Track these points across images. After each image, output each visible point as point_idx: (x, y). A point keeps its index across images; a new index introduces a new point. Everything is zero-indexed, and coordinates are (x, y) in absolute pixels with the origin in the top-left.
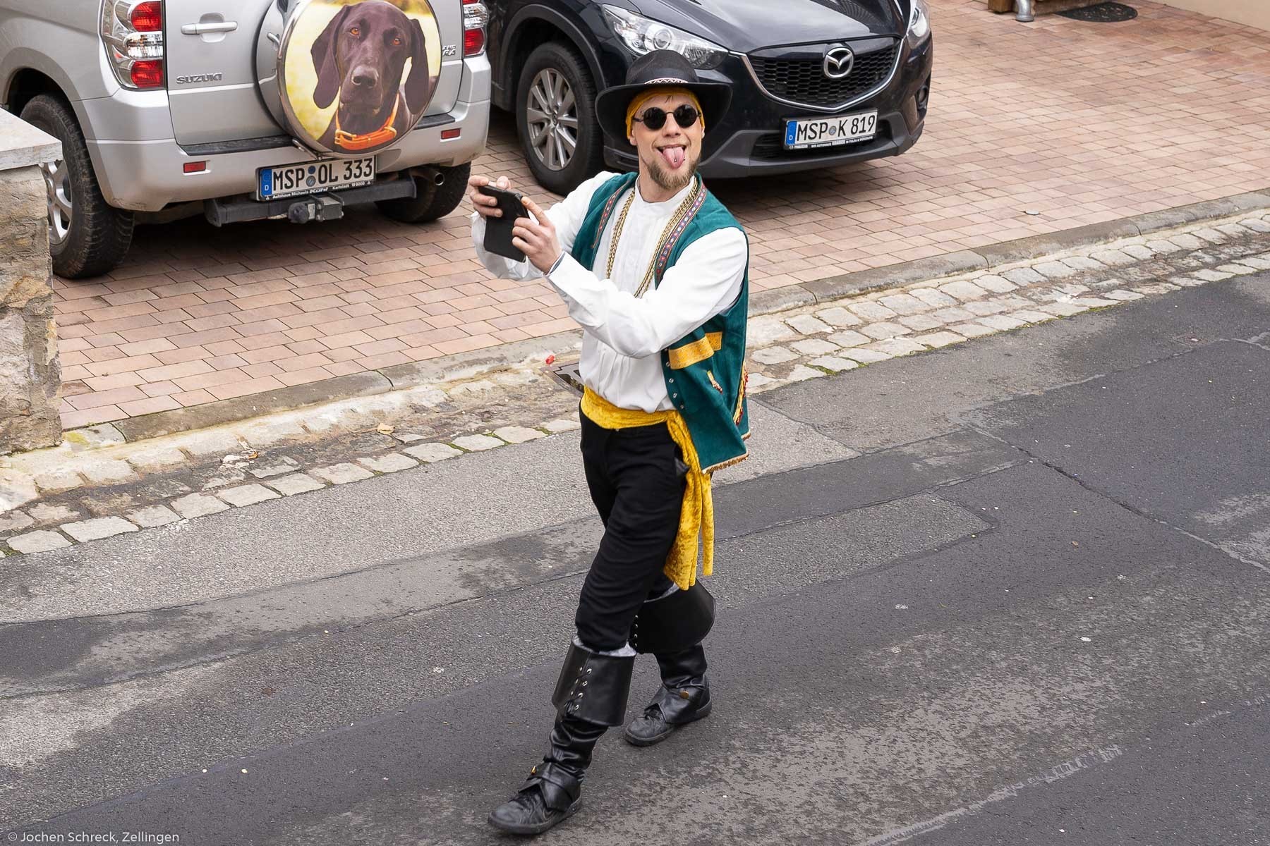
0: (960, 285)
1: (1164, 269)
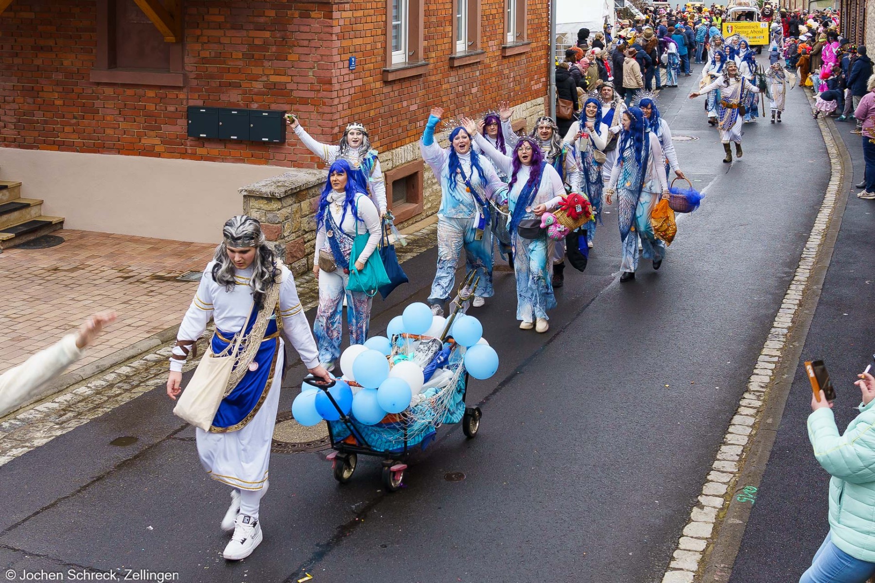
1: (101, 399)
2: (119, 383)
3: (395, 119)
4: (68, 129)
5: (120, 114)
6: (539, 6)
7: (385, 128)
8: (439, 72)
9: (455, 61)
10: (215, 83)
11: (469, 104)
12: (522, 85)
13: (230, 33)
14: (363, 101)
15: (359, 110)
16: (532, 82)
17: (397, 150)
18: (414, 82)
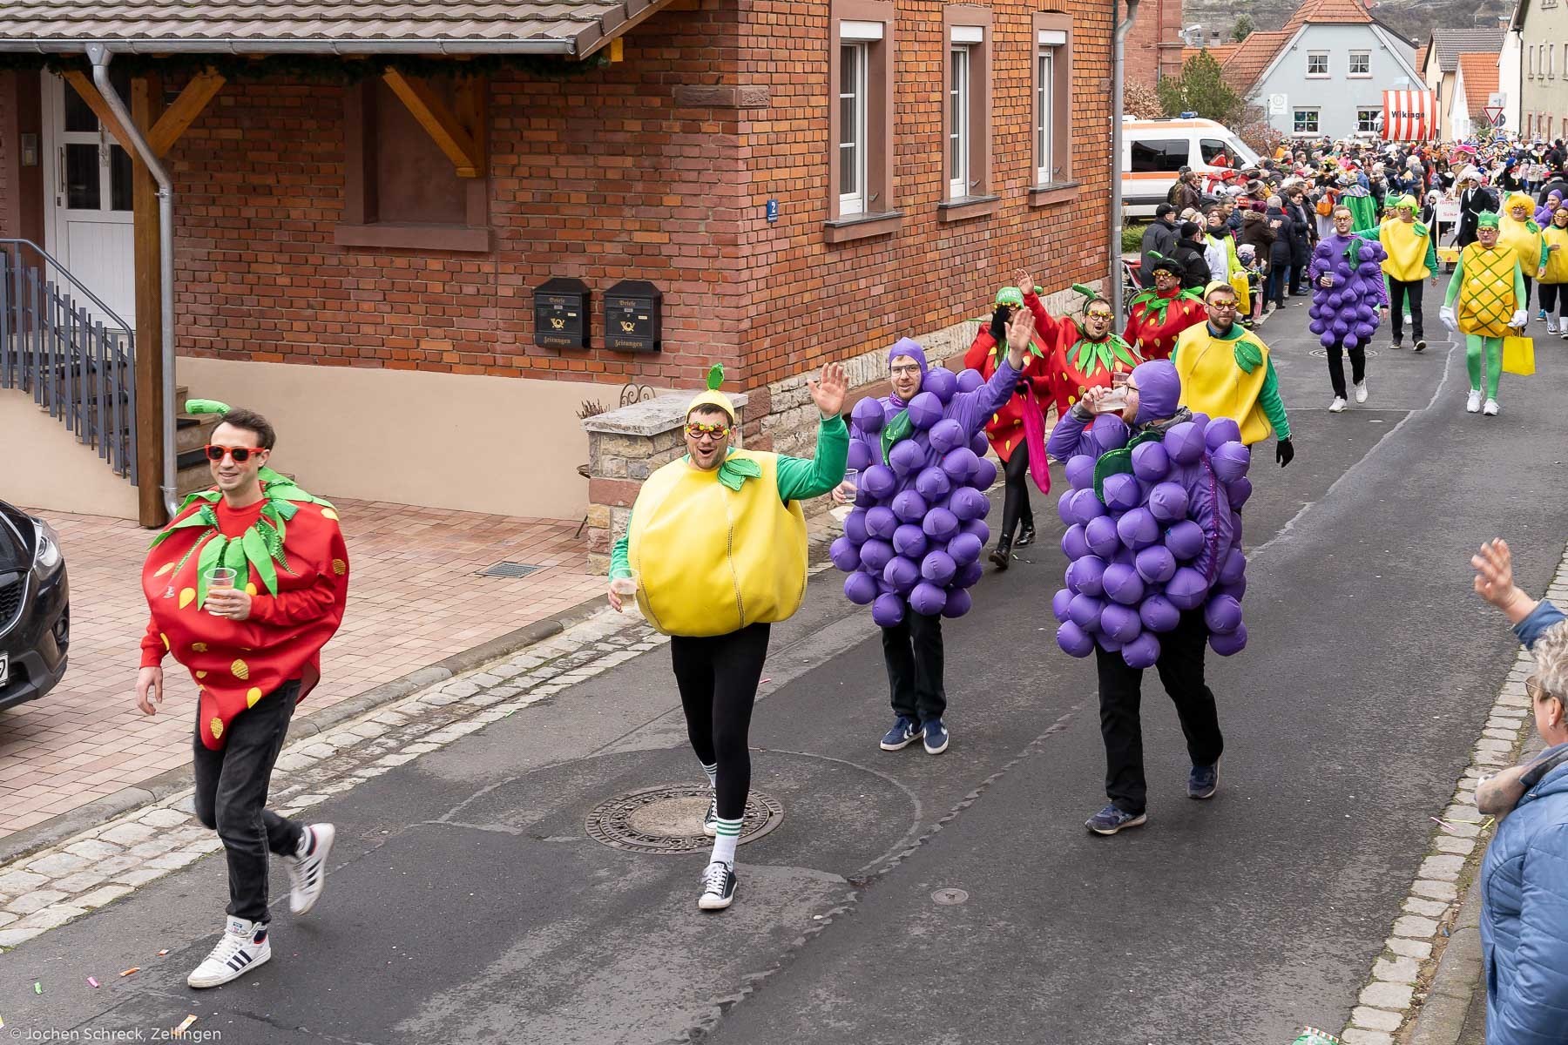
0: (123, 830)
1: (348, 763)
2: (380, 737)
3: (846, 308)
4: (298, 326)
5: (385, 300)
6: (1093, 122)
7: (827, 325)
8: (920, 231)
9: (948, 212)
10: (542, 246)
11: (973, 287)
12: (1065, 259)
13: (566, 160)
14: (791, 276)
15: (784, 291)
16: (1083, 254)
17: (849, 361)
18: (878, 248)
